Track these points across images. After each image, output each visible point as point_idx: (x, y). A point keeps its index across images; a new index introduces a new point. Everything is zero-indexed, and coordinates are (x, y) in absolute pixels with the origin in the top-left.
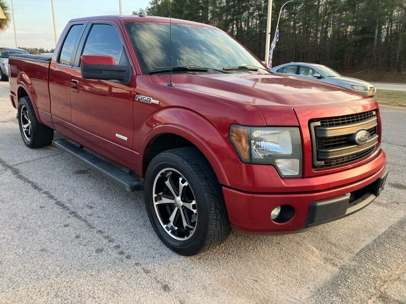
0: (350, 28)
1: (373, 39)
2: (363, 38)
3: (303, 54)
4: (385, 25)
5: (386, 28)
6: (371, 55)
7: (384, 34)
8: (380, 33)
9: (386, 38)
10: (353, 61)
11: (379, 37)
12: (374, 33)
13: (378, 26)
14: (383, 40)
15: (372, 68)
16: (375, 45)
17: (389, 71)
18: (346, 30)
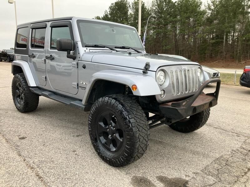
1: (223, 42)
2: (216, 41)
3: (181, 51)
6: (222, 52)
10: (211, 56)
11: (227, 41)
12: (223, 38)
13: (225, 33)
15: (223, 60)
16: (224, 45)
17: (233, 61)
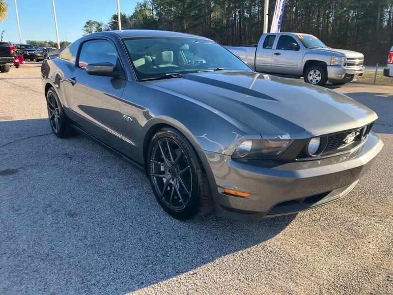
0: (352, 13)
4: (387, 8)
5: (388, 12)
7: (387, 17)
8: (382, 16)
9: (389, 21)
11: (382, 21)
13: (380, 8)
14: (386, 24)
18: (348, 15)
